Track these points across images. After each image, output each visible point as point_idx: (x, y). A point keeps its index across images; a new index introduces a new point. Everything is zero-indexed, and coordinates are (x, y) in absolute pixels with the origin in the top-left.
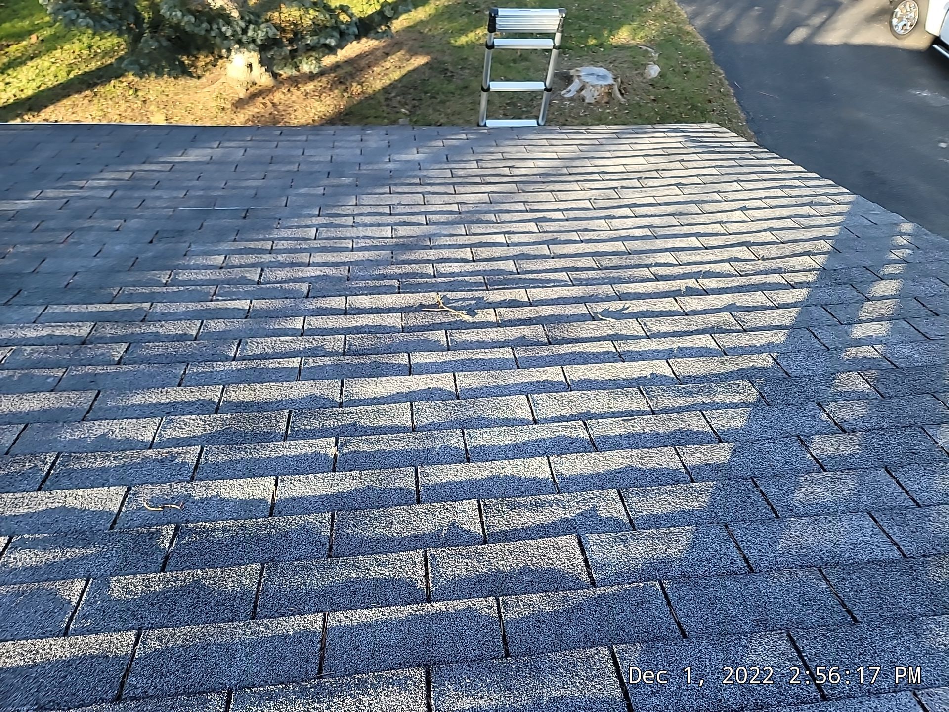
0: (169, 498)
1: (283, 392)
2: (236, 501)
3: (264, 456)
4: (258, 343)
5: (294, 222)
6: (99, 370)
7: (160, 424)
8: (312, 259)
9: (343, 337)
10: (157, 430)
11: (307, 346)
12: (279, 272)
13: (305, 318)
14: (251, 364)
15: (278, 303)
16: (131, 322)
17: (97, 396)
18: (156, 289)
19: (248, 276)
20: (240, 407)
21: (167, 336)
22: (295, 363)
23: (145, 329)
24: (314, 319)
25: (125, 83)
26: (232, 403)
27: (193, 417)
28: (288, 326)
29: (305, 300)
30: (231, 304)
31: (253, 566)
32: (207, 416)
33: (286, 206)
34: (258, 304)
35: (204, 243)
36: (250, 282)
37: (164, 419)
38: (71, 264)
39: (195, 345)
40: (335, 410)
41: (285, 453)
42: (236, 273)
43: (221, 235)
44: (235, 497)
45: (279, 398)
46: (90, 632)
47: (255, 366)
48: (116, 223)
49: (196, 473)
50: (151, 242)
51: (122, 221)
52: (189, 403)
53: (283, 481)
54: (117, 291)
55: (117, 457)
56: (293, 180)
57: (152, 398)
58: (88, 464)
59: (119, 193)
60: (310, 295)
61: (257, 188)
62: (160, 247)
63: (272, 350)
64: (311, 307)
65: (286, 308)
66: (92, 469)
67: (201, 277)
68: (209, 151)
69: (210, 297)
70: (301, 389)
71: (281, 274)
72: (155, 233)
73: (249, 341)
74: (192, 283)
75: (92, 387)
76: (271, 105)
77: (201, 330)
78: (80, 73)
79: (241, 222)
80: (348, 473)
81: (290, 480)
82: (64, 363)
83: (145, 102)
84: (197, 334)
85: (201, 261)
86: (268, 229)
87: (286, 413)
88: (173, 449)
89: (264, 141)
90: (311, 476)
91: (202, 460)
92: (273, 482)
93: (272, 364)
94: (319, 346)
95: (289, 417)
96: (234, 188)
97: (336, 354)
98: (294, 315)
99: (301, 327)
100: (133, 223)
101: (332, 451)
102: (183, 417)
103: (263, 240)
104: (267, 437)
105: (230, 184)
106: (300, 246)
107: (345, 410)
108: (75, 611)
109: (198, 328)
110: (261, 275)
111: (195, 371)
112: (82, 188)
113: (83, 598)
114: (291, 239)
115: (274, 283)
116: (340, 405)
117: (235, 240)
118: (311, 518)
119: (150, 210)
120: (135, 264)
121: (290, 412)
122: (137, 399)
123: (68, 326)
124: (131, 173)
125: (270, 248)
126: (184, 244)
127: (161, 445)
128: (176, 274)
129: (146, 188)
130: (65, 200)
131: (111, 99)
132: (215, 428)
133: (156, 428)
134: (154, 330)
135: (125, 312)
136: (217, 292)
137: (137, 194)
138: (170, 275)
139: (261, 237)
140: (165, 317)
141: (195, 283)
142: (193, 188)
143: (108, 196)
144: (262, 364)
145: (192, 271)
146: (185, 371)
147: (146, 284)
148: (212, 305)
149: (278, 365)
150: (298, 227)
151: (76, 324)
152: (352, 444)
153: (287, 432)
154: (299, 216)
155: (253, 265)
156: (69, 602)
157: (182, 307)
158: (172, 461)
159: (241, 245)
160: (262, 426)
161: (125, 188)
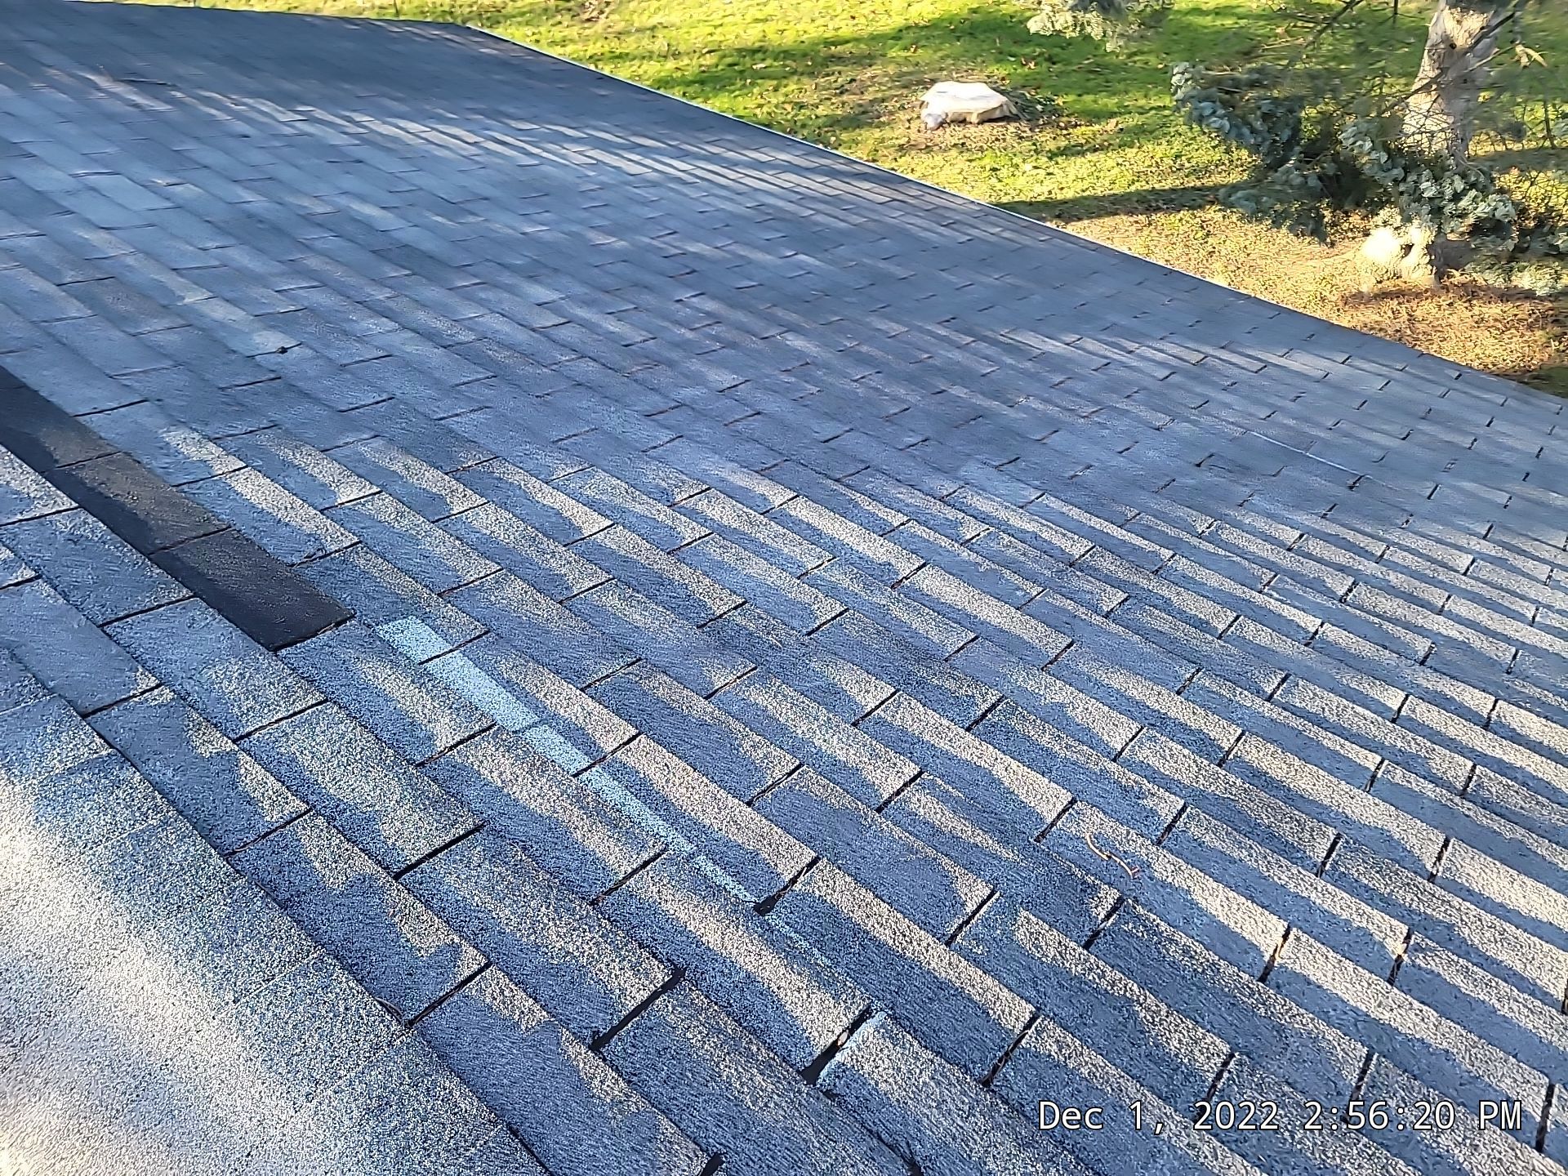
0: (1121, 849)
1: (1337, 797)
2: (1213, 919)
3: (1276, 878)
4: (1315, 694)
5: (1435, 529)
6: (1081, 611)
7: (1137, 733)
8: (1449, 605)
9: (1470, 764)
10: (1131, 740)
11: (1399, 744)
12: (1383, 600)
13: (1407, 696)
14: (1295, 722)
15: (1367, 649)
16: (1139, 568)
17: (1069, 646)
18: (1184, 535)
19: (1329, 582)
20: (1257, 777)
21: (1181, 612)
22: (1371, 760)
23: (1152, 585)
24: (1424, 706)
25: (1198, 220)
26: (1248, 766)
27: (1186, 752)
28: (1371, 693)
29: (1417, 666)
30: (1288, 612)
31: (1218, 1041)
32: (1206, 762)
33: (1429, 498)
34: (1332, 633)
35: (1272, 501)
36: (1329, 593)
37: (1145, 730)
38: (1086, 450)
39: (1217, 646)
40: (1419, 879)
41: (1313, 896)
42: (1310, 569)
43: (1303, 500)
44: (1214, 913)
45: (1326, 802)
46: (977, 963)
47: (1300, 728)
48: (1160, 419)
49: (1166, 835)
50: (1199, 465)
51: (1168, 418)
52: (1184, 727)
53: (1298, 939)
54: (1133, 514)
55: (1071, 746)
56: (1456, 461)
57: (1138, 690)
58: (1032, 733)
59: (1175, 378)
60: (1429, 662)
61: (1387, 449)
62: (1207, 477)
63: (1336, 718)
64: (1425, 684)
65: (1379, 663)
66: (1035, 744)
67: (1253, 548)
68: (1327, 363)
69: (1260, 586)
70: (1368, 810)
71: (1388, 605)
72: (1207, 454)
73: (1301, 683)
74: (1239, 552)
75: (1066, 631)
76: (1406, 317)
77: (1232, 629)
78: (1147, 187)
79: (1342, 492)
80: (1416, 1004)
81: (1311, 946)
82: (1041, 579)
83: (1211, 253)
84: (1225, 631)
85: (1261, 524)
86: (1385, 521)
87: (1331, 833)
88: (1146, 781)
89: (1423, 378)
90: (1350, 965)
91: (1180, 823)
92: (1282, 931)
93: (1330, 741)
94: (1420, 757)
95: (1335, 843)
96: (1347, 435)
97: (1450, 787)
98: (1390, 679)
99: (1396, 708)
100: (1183, 428)
101: (1396, 947)
102: (1171, 744)
103: (1372, 537)
104: (1291, 853)
105: (1343, 425)
106: (1434, 573)
107: (1439, 892)
108: (967, 922)
109: (1228, 623)
110: (1350, 590)
111: (1207, 684)
112: (1130, 352)
113: (982, 912)
114: (1421, 555)
115: (1368, 612)
116: (1432, 878)
117: (1324, 516)
118: (1332, 1034)
119: (1209, 418)
120: (1166, 487)
121: (1339, 836)
122: (1117, 681)
123: (1061, 533)
124: (1203, 356)
125: (1379, 554)
126: (1244, 489)
127: (1129, 765)
128: (1219, 527)
129: (1214, 384)
130: (1106, 361)
131: (1167, 236)
132: (1213, 788)
133: (1131, 736)
134: (1166, 593)
135: (1136, 549)
136: (1272, 584)
137: (1199, 389)
138: (1210, 526)
139: (1368, 530)
140: (1186, 582)
141: (1243, 554)
142: (1281, 409)
143: (1161, 378)
144: (1313, 731)
145: (1245, 534)
146: (1192, 677)
147: (1173, 522)
148: (1259, 599)
149: (1338, 748)
150: (1439, 541)
151: (1070, 535)
152: (1437, 959)
153: (1324, 864)
154: (1446, 524)
155: (1342, 569)
156: (963, 905)
157: (1214, 580)
158: (1139, 798)
159: (1333, 529)
160: (1286, 829)
161: (1186, 373)
